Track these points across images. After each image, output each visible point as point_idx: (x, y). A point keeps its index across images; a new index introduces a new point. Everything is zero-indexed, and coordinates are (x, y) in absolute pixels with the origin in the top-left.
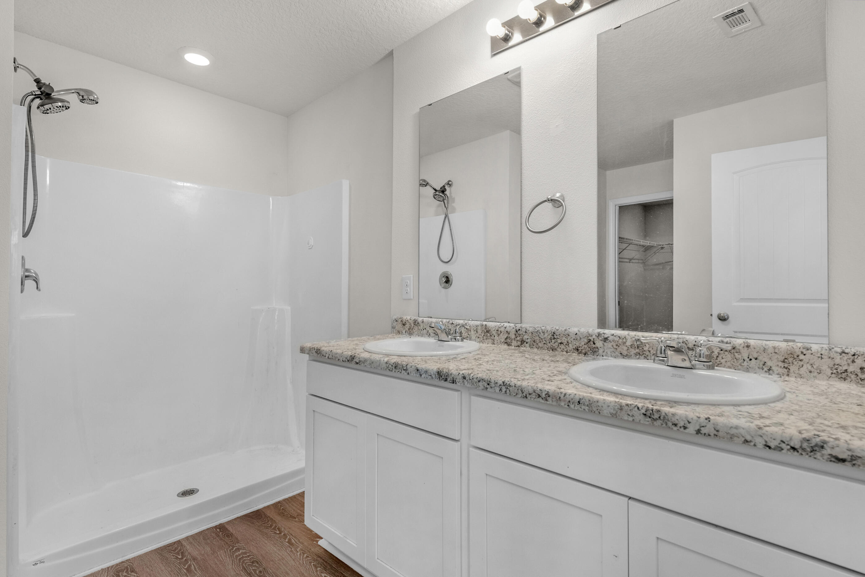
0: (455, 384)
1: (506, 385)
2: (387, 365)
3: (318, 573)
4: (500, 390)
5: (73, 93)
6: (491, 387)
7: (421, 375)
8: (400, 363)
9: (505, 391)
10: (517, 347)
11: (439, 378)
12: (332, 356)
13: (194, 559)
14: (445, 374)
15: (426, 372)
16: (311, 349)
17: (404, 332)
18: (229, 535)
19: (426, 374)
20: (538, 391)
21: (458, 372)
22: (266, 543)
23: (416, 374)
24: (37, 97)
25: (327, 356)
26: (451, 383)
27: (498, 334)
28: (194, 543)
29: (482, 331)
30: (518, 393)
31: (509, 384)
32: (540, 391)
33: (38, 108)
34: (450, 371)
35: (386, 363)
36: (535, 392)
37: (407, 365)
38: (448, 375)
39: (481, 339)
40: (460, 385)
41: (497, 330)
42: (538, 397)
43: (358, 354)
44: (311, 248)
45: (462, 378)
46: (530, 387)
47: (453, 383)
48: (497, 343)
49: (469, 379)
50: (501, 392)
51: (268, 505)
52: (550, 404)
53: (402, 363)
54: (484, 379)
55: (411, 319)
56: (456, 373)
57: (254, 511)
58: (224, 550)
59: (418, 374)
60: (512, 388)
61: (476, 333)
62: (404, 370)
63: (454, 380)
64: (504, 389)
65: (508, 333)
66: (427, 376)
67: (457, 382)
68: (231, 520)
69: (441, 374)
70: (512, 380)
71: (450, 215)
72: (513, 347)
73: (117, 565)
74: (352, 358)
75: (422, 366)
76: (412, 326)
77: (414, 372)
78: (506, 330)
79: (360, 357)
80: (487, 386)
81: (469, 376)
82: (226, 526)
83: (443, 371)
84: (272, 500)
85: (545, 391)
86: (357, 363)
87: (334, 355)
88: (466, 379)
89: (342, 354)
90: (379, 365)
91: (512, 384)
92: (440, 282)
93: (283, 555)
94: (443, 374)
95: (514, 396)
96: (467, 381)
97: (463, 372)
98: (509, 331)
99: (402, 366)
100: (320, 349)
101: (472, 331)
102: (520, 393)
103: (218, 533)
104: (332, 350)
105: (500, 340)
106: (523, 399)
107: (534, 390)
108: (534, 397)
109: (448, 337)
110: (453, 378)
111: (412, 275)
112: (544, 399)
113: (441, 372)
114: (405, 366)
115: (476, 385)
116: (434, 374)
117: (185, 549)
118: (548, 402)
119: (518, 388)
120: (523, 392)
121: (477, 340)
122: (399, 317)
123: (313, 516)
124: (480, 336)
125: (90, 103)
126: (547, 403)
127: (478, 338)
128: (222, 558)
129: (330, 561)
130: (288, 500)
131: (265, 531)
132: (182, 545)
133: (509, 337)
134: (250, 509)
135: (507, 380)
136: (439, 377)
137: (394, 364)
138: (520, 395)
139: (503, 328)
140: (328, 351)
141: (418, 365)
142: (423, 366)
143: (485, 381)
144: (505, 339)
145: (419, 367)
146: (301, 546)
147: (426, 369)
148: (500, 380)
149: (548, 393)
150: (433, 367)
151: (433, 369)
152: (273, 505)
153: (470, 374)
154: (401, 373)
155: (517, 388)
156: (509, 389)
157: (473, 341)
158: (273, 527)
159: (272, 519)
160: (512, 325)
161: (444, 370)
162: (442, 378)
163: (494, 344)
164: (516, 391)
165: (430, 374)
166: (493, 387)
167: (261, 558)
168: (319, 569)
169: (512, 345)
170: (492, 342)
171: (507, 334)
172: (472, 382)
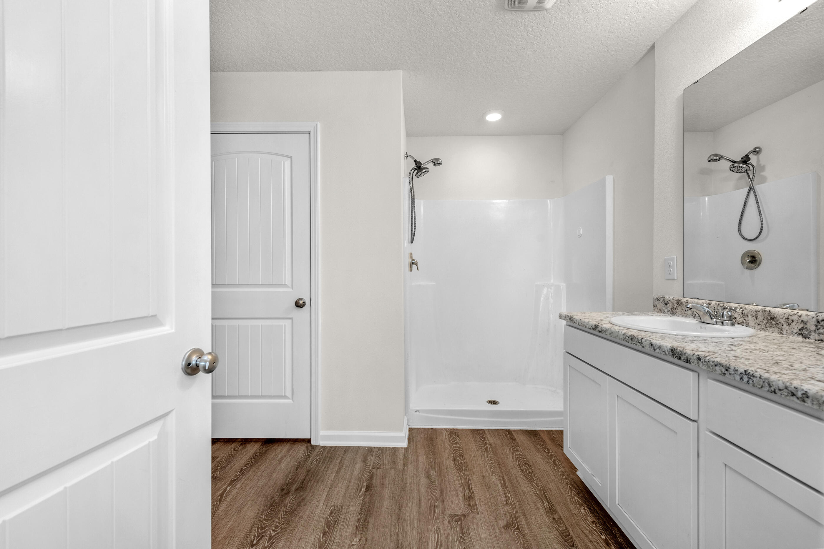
0: (689, 363)
1: (748, 374)
2: (625, 336)
3: (572, 495)
4: (741, 379)
5: (430, 162)
6: (730, 374)
7: (655, 350)
8: (636, 336)
9: (748, 381)
10: (819, 340)
11: (672, 356)
12: (581, 324)
13: (490, 445)
14: (679, 352)
15: (660, 348)
16: (566, 316)
17: (666, 311)
18: (513, 439)
19: (659, 349)
20: (791, 388)
21: (693, 353)
22: (537, 455)
23: (650, 348)
24: (416, 169)
25: (577, 323)
26: (685, 362)
27: (788, 323)
28: (491, 434)
29: (764, 317)
30: (763, 385)
31: (753, 374)
32: (795, 389)
33: (416, 175)
34: (684, 350)
35: (624, 334)
36: (788, 389)
37: (642, 338)
38: (682, 353)
39: (763, 327)
40: (695, 366)
41: (787, 318)
42: (791, 395)
43: (601, 324)
44: (581, 237)
45: (697, 359)
46: (780, 382)
47: (687, 362)
48: (787, 333)
49: (705, 361)
50: (742, 381)
51: (543, 430)
52: (808, 407)
53: (638, 336)
54: (722, 364)
55: (674, 299)
56: (691, 353)
57: (532, 430)
58: (509, 447)
59: (652, 348)
60: (757, 380)
61: (755, 319)
62: (639, 343)
63: (688, 359)
64: (746, 379)
65: (805, 323)
66: (660, 351)
67: (691, 362)
68: (516, 430)
69: (675, 352)
70: (759, 370)
71: (757, 188)
72: (812, 341)
73: (451, 429)
74: (596, 327)
75: (656, 342)
76: (675, 306)
77: (648, 346)
78: (802, 318)
79: (602, 327)
80: (724, 371)
81: (705, 358)
82: (512, 432)
83: (677, 349)
84: (546, 427)
85: (803, 390)
86: (600, 332)
87: (582, 323)
88: (701, 361)
89: (589, 323)
90: (618, 335)
91: (757, 374)
92: (741, 262)
93: (548, 469)
94: (677, 352)
95: (759, 388)
96: (702, 362)
97: (699, 353)
98: (805, 320)
99: (637, 339)
100: (572, 317)
101: (750, 317)
102: (766, 387)
103: (507, 435)
104: (581, 319)
105: (792, 330)
106: (771, 393)
107: (785, 386)
108: (786, 394)
109: (712, 320)
110: (687, 358)
111: (676, 257)
112: (800, 399)
113: (675, 350)
114: (640, 339)
115: (713, 369)
116: (667, 351)
117: (486, 436)
118: (806, 404)
119: (764, 380)
120: (771, 386)
121: (757, 327)
122: (661, 297)
123: (569, 448)
124: (761, 323)
125: (438, 165)
126: (804, 405)
127: (759, 324)
128: (507, 452)
129: (584, 491)
130: (559, 432)
131: (538, 447)
132: (485, 433)
133: (806, 328)
134: (530, 427)
135: (751, 369)
136: (673, 354)
137: (630, 336)
138: (766, 388)
139: (796, 316)
140: (578, 319)
141: (653, 340)
142: (658, 342)
143: (722, 366)
144: (800, 329)
145: (654, 342)
146: (562, 469)
147: (660, 344)
148: (742, 368)
149: (807, 393)
150: (668, 344)
151: (666, 346)
152: (547, 431)
153: (707, 356)
154: (636, 345)
155: (762, 379)
156: (752, 379)
157: (751, 327)
158: (544, 446)
159: (544, 441)
160: (812, 314)
161: (679, 349)
162: (675, 356)
163: (782, 334)
164: (761, 383)
165: (663, 350)
166: (732, 374)
167: (531, 463)
168: (573, 492)
169: (811, 338)
170: (779, 332)
171: (803, 324)
172: (708, 365)
